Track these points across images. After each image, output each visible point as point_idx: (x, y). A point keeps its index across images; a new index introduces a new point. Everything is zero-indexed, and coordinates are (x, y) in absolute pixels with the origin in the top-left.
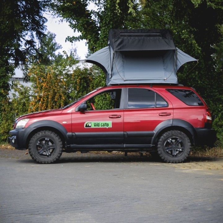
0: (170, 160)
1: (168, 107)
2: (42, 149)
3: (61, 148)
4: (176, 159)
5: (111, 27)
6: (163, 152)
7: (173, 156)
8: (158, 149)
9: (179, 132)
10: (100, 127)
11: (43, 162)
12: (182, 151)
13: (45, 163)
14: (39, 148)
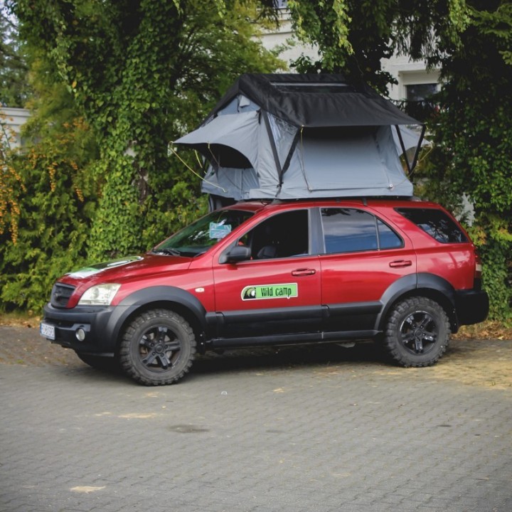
0: (413, 362)
1: (404, 247)
2: (152, 352)
3: (193, 347)
4: (423, 357)
5: (155, 58)
6: (398, 344)
7: (417, 352)
8: (389, 339)
9: (428, 300)
10: (274, 297)
11: (156, 383)
12: (434, 341)
13: (160, 384)
14: (145, 349)
